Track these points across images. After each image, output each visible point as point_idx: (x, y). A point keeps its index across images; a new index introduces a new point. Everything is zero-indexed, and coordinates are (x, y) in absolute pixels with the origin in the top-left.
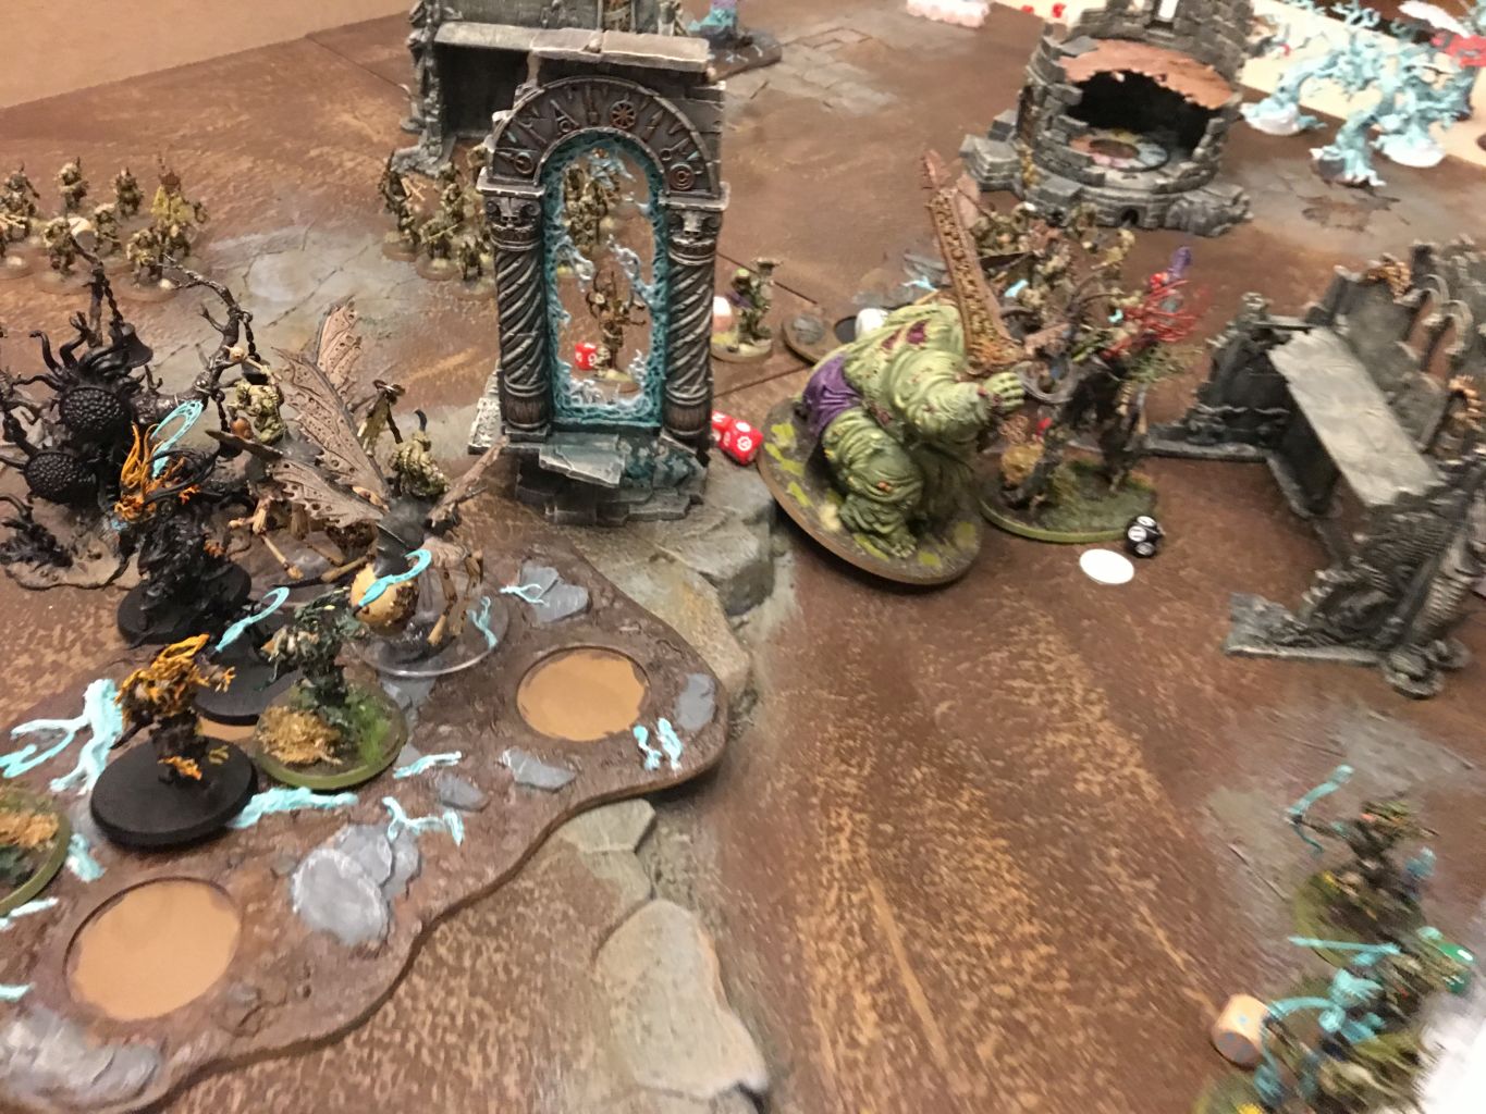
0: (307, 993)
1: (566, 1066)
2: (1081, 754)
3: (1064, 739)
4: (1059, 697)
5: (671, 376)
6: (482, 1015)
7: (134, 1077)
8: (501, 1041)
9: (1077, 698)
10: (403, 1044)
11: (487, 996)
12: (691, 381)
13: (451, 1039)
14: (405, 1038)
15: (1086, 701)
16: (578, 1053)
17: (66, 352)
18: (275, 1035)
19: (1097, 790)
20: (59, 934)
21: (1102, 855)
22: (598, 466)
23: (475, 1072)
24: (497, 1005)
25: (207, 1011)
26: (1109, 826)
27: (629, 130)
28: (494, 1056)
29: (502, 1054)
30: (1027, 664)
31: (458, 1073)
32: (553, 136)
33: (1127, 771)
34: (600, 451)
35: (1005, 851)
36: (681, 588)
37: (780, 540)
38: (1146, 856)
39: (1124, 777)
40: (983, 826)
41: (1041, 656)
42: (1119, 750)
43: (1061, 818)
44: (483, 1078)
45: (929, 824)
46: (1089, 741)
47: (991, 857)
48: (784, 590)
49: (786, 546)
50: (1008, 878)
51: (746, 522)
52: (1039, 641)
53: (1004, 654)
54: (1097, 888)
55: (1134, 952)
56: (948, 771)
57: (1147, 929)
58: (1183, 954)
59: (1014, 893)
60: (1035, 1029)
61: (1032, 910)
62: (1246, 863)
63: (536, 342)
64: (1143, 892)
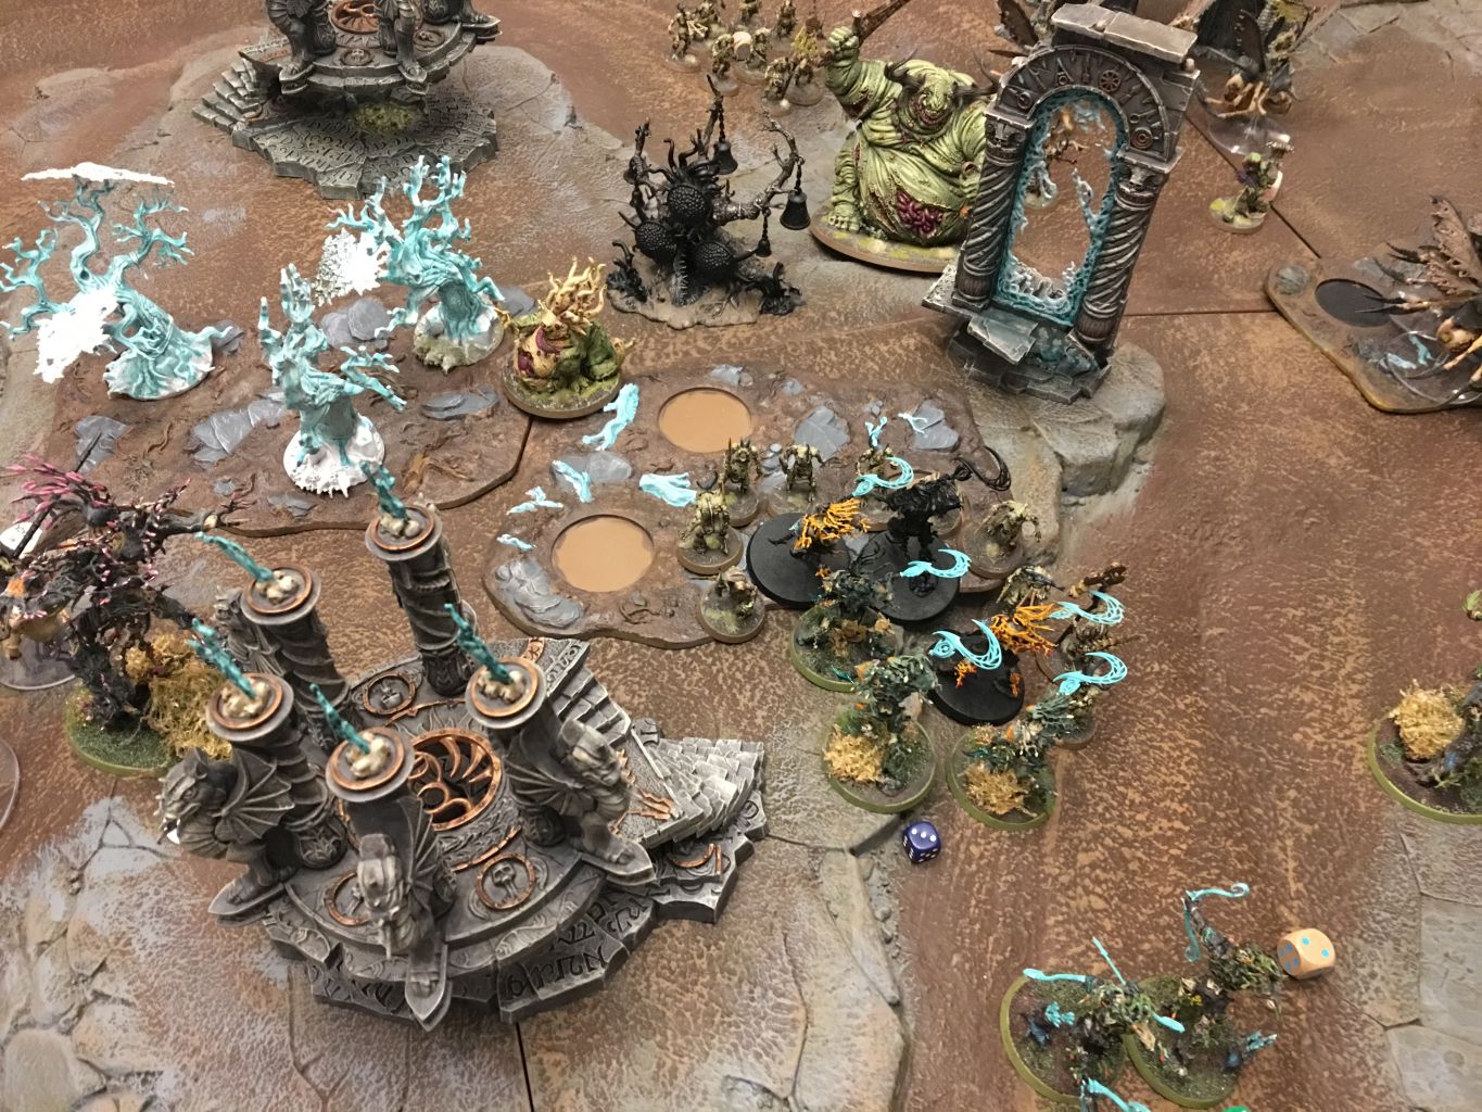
0: (672, 615)
1: (796, 722)
2: (1315, 714)
3: (1308, 697)
4: (1327, 665)
5: (1091, 290)
6: (762, 670)
7: (566, 617)
8: (765, 690)
9: (1343, 672)
10: (710, 666)
11: (770, 663)
12: (1103, 299)
13: (739, 676)
14: (714, 664)
15: (1349, 676)
16: (807, 719)
17: (683, 157)
18: (644, 631)
19: (1310, 745)
20: (557, 525)
21: (1280, 791)
22: (1008, 344)
23: (743, 700)
24: (773, 671)
25: (616, 601)
26: (1303, 774)
27: (1111, 94)
28: (758, 695)
29: (763, 697)
30: (1314, 628)
31: (734, 695)
32: (1052, 85)
33: (1348, 743)
34: (1016, 332)
35: (1195, 750)
36: (1032, 458)
37: (1148, 451)
38: (1320, 809)
39: (1342, 747)
40: (1188, 726)
41: (1332, 627)
42: (1353, 725)
43: (1264, 751)
44: (746, 706)
45: (1142, 704)
46: (1330, 708)
47: (1179, 748)
48: (1129, 491)
49: (1150, 457)
50: (1183, 767)
51: (1117, 426)
52: (1339, 614)
53: (1299, 613)
54: (1259, 811)
55: (1256, 863)
56: (1188, 677)
57: (1281, 856)
58: (1300, 886)
59: (1182, 780)
60: (1134, 866)
61: (1187, 798)
62: (1407, 853)
63: (994, 235)
64: (1297, 831)
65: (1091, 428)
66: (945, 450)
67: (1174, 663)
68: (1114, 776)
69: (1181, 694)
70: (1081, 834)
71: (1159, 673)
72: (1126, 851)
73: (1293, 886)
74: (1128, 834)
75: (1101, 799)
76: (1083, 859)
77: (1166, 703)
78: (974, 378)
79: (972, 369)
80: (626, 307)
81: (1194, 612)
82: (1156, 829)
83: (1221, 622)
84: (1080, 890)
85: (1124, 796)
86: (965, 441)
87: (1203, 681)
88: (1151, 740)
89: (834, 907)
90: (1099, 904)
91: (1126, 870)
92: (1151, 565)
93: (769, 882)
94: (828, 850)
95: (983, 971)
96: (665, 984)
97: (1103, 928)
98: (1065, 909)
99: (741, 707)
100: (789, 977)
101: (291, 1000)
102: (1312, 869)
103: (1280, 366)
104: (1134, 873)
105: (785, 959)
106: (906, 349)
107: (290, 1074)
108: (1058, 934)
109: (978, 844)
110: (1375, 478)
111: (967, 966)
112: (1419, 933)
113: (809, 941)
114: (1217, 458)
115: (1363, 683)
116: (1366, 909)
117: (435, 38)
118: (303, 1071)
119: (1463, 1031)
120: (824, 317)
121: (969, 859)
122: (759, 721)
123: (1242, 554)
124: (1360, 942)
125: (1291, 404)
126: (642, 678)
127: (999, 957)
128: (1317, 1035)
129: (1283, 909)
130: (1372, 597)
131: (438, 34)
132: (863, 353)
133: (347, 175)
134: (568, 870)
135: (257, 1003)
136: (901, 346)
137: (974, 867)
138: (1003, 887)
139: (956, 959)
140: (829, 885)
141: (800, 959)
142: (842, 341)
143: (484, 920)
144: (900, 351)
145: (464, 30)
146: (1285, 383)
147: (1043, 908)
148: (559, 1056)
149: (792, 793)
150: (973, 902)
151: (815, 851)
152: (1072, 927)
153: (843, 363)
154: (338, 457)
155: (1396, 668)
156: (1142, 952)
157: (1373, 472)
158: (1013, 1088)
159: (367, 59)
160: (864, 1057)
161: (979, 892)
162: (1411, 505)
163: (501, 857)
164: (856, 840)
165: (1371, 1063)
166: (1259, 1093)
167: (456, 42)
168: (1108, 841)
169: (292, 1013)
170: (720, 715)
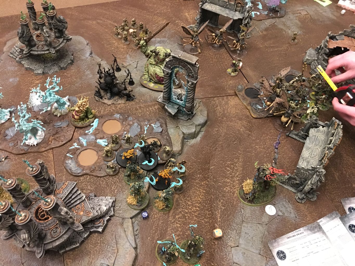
0: (100, 170)
1: (123, 192)
2: (229, 184)
3: (228, 181)
4: (233, 174)
6: (117, 181)
7: (79, 172)
8: (118, 186)
9: (236, 175)
10: (107, 181)
11: (119, 180)
12: (189, 103)
13: (113, 183)
14: (108, 180)
16: (125, 191)
18: (94, 174)
19: (227, 191)
20: (79, 151)
21: (220, 200)
22: (172, 111)
23: (113, 188)
24: (120, 181)
25: (89, 168)
27: (184, 68)
28: (116, 187)
29: (117, 187)
30: (232, 166)
31: (111, 187)
32: (173, 65)
33: (234, 190)
34: (174, 108)
35: (204, 193)
36: (177, 133)
37: (203, 129)
38: (227, 204)
39: (233, 191)
40: (203, 188)
41: (236, 166)
42: (236, 186)
43: (218, 192)
44: (113, 189)
45: (194, 184)
46: (232, 183)
47: (200, 193)
48: (199, 138)
49: (204, 131)
50: (201, 197)
51: (196, 125)
52: (237, 163)
53: (230, 163)
54: (215, 204)
55: (212, 216)
56: (205, 177)
57: (217, 214)
58: (220, 220)
59: (200, 199)
60: (187, 218)
61: (200, 203)
62: (242, 212)
63: (168, 90)
64: (222, 208)
65: (190, 126)
66: (159, 132)
67: (203, 175)
68: (186, 199)
69: (203, 181)
70: (178, 212)
71: (199, 177)
72: (186, 215)
73: (219, 220)
74: (187, 211)
75: (183, 204)
76: (177, 217)
77: (199, 183)
78: (168, 115)
79: (167, 114)
80: (98, 100)
81: (209, 163)
82: (193, 210)
83: (214, 165)
84: (175, 223)
85: (187, 203)
86: (164, 130)
87: (208, 178)
88: (195, 191)
89: (126, 229)
90: (179, 225)
91: (185, 219)
92: (201, 154)
93: (114, 225)
94: (126, 218)
95: (154, 240)
96: (91, 246)
97: (179, 230)
98: (172, 227)
99: (112, 189)
100: (115, 244)
101: (21, 251)
102: (223, 216)
103: (234, 109)
104: (187, 219)
105: (115, 240)
106: (155, 109)
107: (21, 264)
108: (170, 232)
109: (156, 215)
110: (250, 133)
111: (151, 239)
112: (241, 228)
113: (120, 236)
114: (218, 130)
115: (240, 177)
116: (232, 224)
117: (58, 42)
118: (23, 264)
119: (246, 248)
120: (140, 101)
121: (155, 218)
122: (115, 192)
123: (221, 150)
124: (229, 230)
125: (235, 117)
126: (93, 184)
127: (158, 237)
128: (218, 249)
129: (216, 225)
130: (245, 159)
131: (58, 40)
132: (146, 110)
133: (40, 70)
134: (66, 230)
135: (15, 251)
136: (154, 108)
137: (155, 219)
138: (160, 223)
139: (149, 238)
140: (125, 225)
141: (118, 240)
142: (142, 107)
143: (51, 239)
144: (154, 109)
145: (64, 39)
146: (234, 113)
147: (168, 227)
148: (70, 260)
149: (120, 207)
150: (154, 227)
151: (123, 219)
152: (173, 231)
153: (142, 112)
154: (34, 138)
155: (246, 174)
156: (186, 235)
157: (250, 132)
158: (156, 262)
159: (42, 48)
160: (127, 258)
161: (155, 224)
162: (256, 139)
163: (55, 227)
164: (132, 216)
165: (228, 254)
166: (205, 261)
167: (62, 42)
168: (183, 213)
169: (21, 253)
170: (108, 191)
